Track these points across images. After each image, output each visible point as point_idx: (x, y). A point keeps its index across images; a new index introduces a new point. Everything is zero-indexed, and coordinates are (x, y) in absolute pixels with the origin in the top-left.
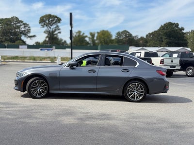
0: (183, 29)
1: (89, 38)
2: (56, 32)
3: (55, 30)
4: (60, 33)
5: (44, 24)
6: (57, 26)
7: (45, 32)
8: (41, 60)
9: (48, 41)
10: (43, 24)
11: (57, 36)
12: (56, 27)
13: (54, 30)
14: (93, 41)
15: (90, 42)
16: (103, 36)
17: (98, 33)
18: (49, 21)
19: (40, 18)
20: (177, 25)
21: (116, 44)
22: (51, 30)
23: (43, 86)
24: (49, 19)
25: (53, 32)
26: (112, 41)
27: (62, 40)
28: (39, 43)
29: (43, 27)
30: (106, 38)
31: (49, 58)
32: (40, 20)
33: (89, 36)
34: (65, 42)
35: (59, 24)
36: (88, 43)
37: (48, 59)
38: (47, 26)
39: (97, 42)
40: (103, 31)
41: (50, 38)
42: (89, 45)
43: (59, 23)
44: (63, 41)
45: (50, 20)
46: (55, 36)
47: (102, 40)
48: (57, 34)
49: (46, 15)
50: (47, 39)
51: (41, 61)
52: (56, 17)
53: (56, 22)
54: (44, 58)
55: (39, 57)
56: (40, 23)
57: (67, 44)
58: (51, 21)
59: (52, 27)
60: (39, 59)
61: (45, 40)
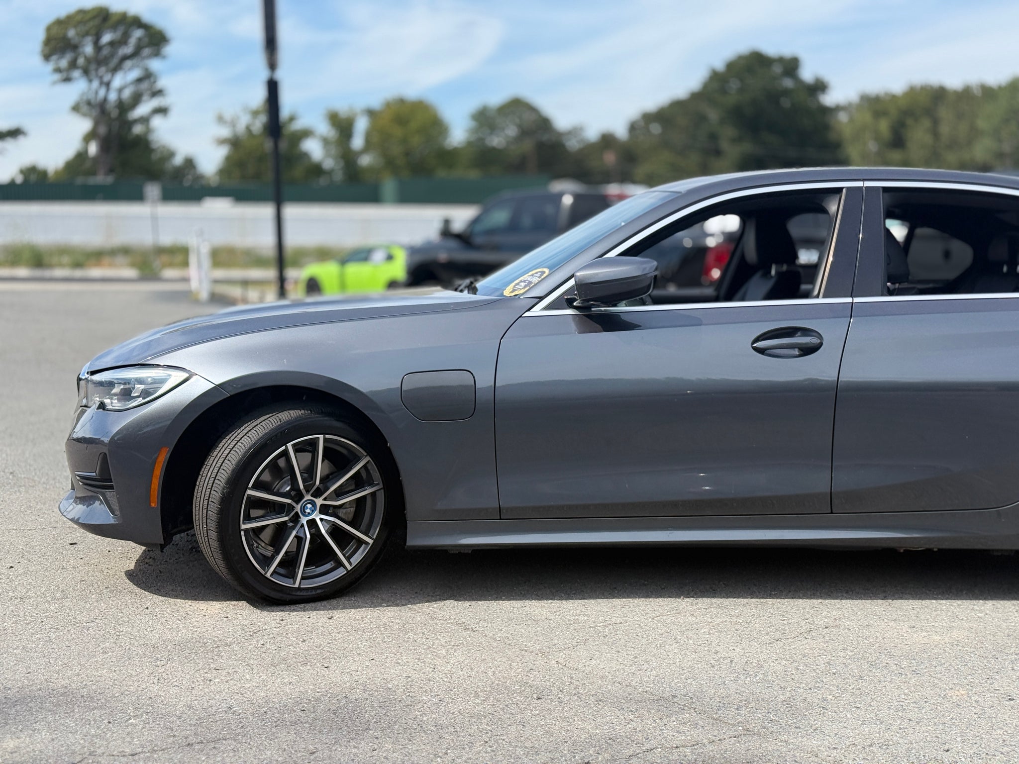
0: (820, 87)
1: (326, 141)
2: (142, 110)
3: (137, 99)
4: (162, 111)
5: (73, 65)
6: (148, 76)
7: (76, 108)
8: (78, 265)
9: (95, 160)
10: (64, 63)
11: (149, 131)
12: (139, 80)
13: (127, 94)
14: (348, 158)
15: (329, 164)
16: (398, 132)
17: (371, 113)
18: (98, 47)
19: (49, 29)
20: (791, 66)
21: (474, 175)
22: (113, 97)
23: (339, 493)
24: (98, 37)
25: (124, 107)
26: (448, 157)
27: (171, 154)
28: (43, 174)
29: (67, 80)
30: (416, 141)
31: (125, 251)
32: (48, 42)
33: (323, 128)
34: (190, 163)
35: (155, 65)
36: (317, 170)
37: (120, 259)
38: (86, 72)
39: (365, 161)
40: (401, 102)
41: (106, 145)
42: (323, 181)
43: (157, 54)
44: (178, 160)
45: (107, 38)
46: (138, 129)
47: (396, 150)
48: (145, 120)
49: (81, 12)
50: (93, 149)
51: (78, 273)
52: (137, 22)
53: (136, 54)
54: (97, 256)
55: (63, 250)
56: (47, 57)
57: (199, 177)
58: (112, 44)
59: (118, 81)
60: (66, 259)
61: (81, 156)
